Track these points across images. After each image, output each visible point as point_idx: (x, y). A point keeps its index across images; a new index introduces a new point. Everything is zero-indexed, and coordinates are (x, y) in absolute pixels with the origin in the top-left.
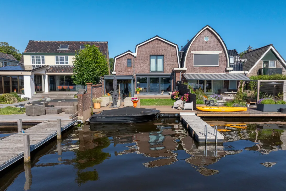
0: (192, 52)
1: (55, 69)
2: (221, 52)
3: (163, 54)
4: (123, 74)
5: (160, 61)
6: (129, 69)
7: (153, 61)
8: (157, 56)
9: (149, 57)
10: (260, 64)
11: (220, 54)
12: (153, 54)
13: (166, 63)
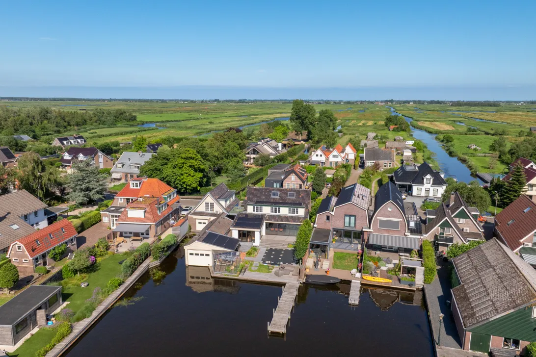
0: (378, 218)
1: (270, 217)
2: (401, 220)
3: (355, 215)
4: (322, 227)
5: (353, 219)
6: (328, 223)
7: (347, 218)
8: (350, 216)
9: (344, 216)
10: (438, 229)
11: (401, 221)
12: (347, 214)
13: (357, 222)
